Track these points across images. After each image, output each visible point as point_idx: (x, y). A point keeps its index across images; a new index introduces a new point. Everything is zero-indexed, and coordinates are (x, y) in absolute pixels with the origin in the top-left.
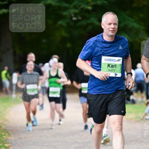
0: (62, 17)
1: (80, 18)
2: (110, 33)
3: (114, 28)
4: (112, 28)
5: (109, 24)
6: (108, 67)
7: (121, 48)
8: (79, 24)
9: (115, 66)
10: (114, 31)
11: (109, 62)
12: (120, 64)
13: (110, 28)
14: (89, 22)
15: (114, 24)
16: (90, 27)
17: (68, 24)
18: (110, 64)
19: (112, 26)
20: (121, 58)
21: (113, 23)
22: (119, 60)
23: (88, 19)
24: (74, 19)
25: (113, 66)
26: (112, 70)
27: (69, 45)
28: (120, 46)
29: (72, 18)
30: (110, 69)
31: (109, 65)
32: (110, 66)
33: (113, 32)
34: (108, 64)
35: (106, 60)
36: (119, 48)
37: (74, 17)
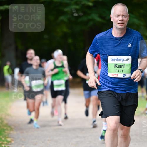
0: (63, 13)
1: (81, 14)
2: (119, 26)
3: (122, 20)
4: (120, 20)
5: (117, 16)
6: (115, 67)
7: (130, 45)
8: (80, 20)
9: (123, 67)
10: (123, 23)
11: (116, 62)
12: (130, 64)
13: (118, 21)
14: (90, 17)
15: (123, 16)
16: (91, 23)
17: (69, 19)
18: (117, 64)
19: (120, 18)
20: (130, 57)
21: (121, 15)
22: (127, 60)
23: (89, 14)
24: (76, 15)
25: (120, 66)
26: (120, 71)
27: (70, 41)
28: (130, 44)
29: (73, 14)
30: (118, 69)
31: (115, 66)
32: (118, 66)
33: (122, 25)
34: (115, 64)
35: (112, 60)
36: (128, 46)
37: (75, 13)
